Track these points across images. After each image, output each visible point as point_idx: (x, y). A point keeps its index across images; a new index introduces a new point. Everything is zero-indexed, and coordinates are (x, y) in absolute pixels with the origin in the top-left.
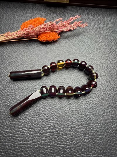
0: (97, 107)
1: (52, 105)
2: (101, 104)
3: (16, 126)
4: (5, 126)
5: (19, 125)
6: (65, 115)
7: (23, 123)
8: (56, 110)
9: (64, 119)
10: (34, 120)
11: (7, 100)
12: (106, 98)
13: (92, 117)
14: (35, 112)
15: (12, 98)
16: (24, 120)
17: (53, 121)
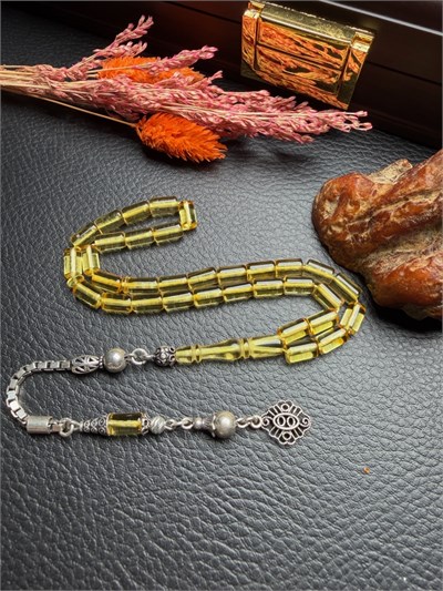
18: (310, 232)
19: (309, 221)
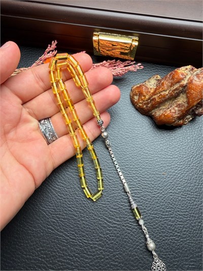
0: (183, 247)
1: (115, 238)
2: (189, 243)
3: (65, 265)
4: (51, 263)
5: (69, 264)
6: (134, 254)
7: (74, 262)
8: (121, 246)
9: (132, 261)
10: (90, 259)
11: (52, 225)
12: (197, 233)
13: (174, 261)
14: (91, 247)
15: (58, 223)
16: (76, 257)
17: (116, 263)
18: (131, 105)
19: (130, 102)
